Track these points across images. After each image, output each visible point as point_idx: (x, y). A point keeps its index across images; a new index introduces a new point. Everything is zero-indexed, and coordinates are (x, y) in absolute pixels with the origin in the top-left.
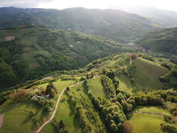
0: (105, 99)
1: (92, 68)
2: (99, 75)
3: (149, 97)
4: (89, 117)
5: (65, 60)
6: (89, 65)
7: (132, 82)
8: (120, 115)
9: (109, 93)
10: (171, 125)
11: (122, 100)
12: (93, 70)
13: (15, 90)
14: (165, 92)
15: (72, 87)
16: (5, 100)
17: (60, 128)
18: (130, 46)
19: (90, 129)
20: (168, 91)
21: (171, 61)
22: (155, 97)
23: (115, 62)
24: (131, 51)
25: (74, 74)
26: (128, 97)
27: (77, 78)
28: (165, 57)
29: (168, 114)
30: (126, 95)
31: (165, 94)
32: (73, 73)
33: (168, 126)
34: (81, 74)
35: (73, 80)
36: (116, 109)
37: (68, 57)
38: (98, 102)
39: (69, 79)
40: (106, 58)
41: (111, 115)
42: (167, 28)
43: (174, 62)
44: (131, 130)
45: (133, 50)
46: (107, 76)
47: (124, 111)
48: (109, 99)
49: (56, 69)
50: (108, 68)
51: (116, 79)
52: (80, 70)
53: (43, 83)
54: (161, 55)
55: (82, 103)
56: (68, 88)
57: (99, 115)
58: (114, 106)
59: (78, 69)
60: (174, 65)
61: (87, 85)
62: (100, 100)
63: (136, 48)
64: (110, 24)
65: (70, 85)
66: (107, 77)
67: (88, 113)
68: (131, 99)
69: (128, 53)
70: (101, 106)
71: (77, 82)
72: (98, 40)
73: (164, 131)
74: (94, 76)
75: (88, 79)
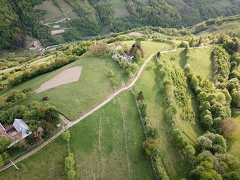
0: (208, 81)
1: (202, 30)
2: (211, 44)
4: (178, 97)
5: (165, 11)
6: (199, 25)
8: (224, 107)
9: (217, 73)
11: (235, 90)
12: (204, 35)
13: (95, 42)
15: (165, 54)
16: (85, 51)
17: (138, 99)
19: (175, 111)
25: (172, 35)
27: (175, 41)
32: (171, 34)
34: (183, 37)
35: (168, 43)
36: (220, 99)
37: (170, 7)
38: (195, 82)
39: (164, 42)
41: (209, 104)
44: (233, 130)
46: (224, 47)
47: (231, 104)
48: (215, 82)
49: (149, 23)
50: (230, 34)
51: (238, 55)
52: (183, 30)
53: (128, 40)
55: (173, 78)
56: (159, 54)
57: (192, 98)
58: (218, 93)
59: (181, 28)
62: (200, 80)
65: (162, 50)
66: (223, 50)
67: (178, 92)
70: (199, 88)
71: (174, 47)
74: (202, 44)
75: (191, 46)
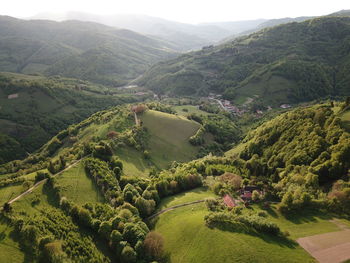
0: (100, 204)
1: (58, 147)
2: (78, 159)
3: (179, 177)
4: (74, 252)
6: (50, 143)
7: (146, 157)
8: (136, 226)
9: (105, 190)
10: (219, 214)
11: (134, 197)
12: (63, 152)
14: (201, 162)
15: (17, 201)
18: (130, 91)
20: (205, 159)
21: (200, 108)
22: (188, 175)
23: (107, 125)
24: (133, 101)
25: (17, 171)
26: (144, 187)
27: (25, 177)
28: (190, 104)
29: (212, 197)
30: (140, 185)
31: (202, 166)
32: (13, 169)
33: (216, 217)
34: (34, 167)
35: (15, 184)
36: (126, 218)
38: (86, 215)
39: (6, 185)
40: (87, 121)
41: (118, 232)
43: (205, 110)
44: (161, 246)
45: (137, 98)
46: (95, 157)
47: (141, 216)
48: (109, 202)
50: (93, 140)
51: (116, 158)
52: (31, 157)
54: (183, 100)
55: (51, 230)
56: (7, 207)
58: (121, 212)
59: (25, 156)
60: (205, 114)
61: (56, 185)
62: (91, 209)
63: (141, 94)
64: (80, 52)
65: (10, 198)
66: (97, 160)
67: (69, 245)
68: (149, 189)
69: (128, 105)
70: (94, 221)
71: (28, 186)
72: (62, 86)
73: (212, 228)
74: (67, 164)
75: (54, 173)
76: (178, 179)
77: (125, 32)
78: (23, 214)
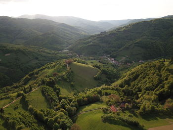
0: (48, 109)
1: (29, 80)
2: (38, 86)
6: (24, 78)
7: (72, 86)
8: (66, 121)
9: (51, 102)
10: (108, 115)
11: (66, 106)
12: (31, 82)
14: (99, 88)
15: (7, 107)
18: (65, 53)
20: (101, 87)
21: (99, 61)
22: (93, 95)
23: (53, 70)
24: (66, 58)
25: (8, 92)
26: (71, 101)
27: (12, 95)
28: (95, 59)
29: (105, 107)
30: (69, 100)
31: (100, 91)
32: (6, 91)
33: (107, 117)
34: (16, 90)
35: (6, 98)
36: (62, 116)
39: (2, 99)
40: (44, 67)
41: (57, 124)
42: (92, 35)
43: (102, 62)
45: (68, 56)
46: (47, 85)
47: (69, 116)
48: (53, 108)
50: (46, 77)
51: (57, 86)
52: (15, 85)
54: (91, 58)
55: (23, 122)
56: (1, 110)
58: (59, 114)
59: (12, 84)
60: (102, 65)
61: (27, 99)
62: (44, 112)
63: (70, 54)
64: (41, 34)
66: (48, 87)
68: (73, 102)
69: (64, 60)
70: (46, 118)
71: (13, 99)
73: (105, 123)
74: (33, 89)
75: (26, 93)
76: (88, 97)
77: (63, 25)
78: (10, 114)
